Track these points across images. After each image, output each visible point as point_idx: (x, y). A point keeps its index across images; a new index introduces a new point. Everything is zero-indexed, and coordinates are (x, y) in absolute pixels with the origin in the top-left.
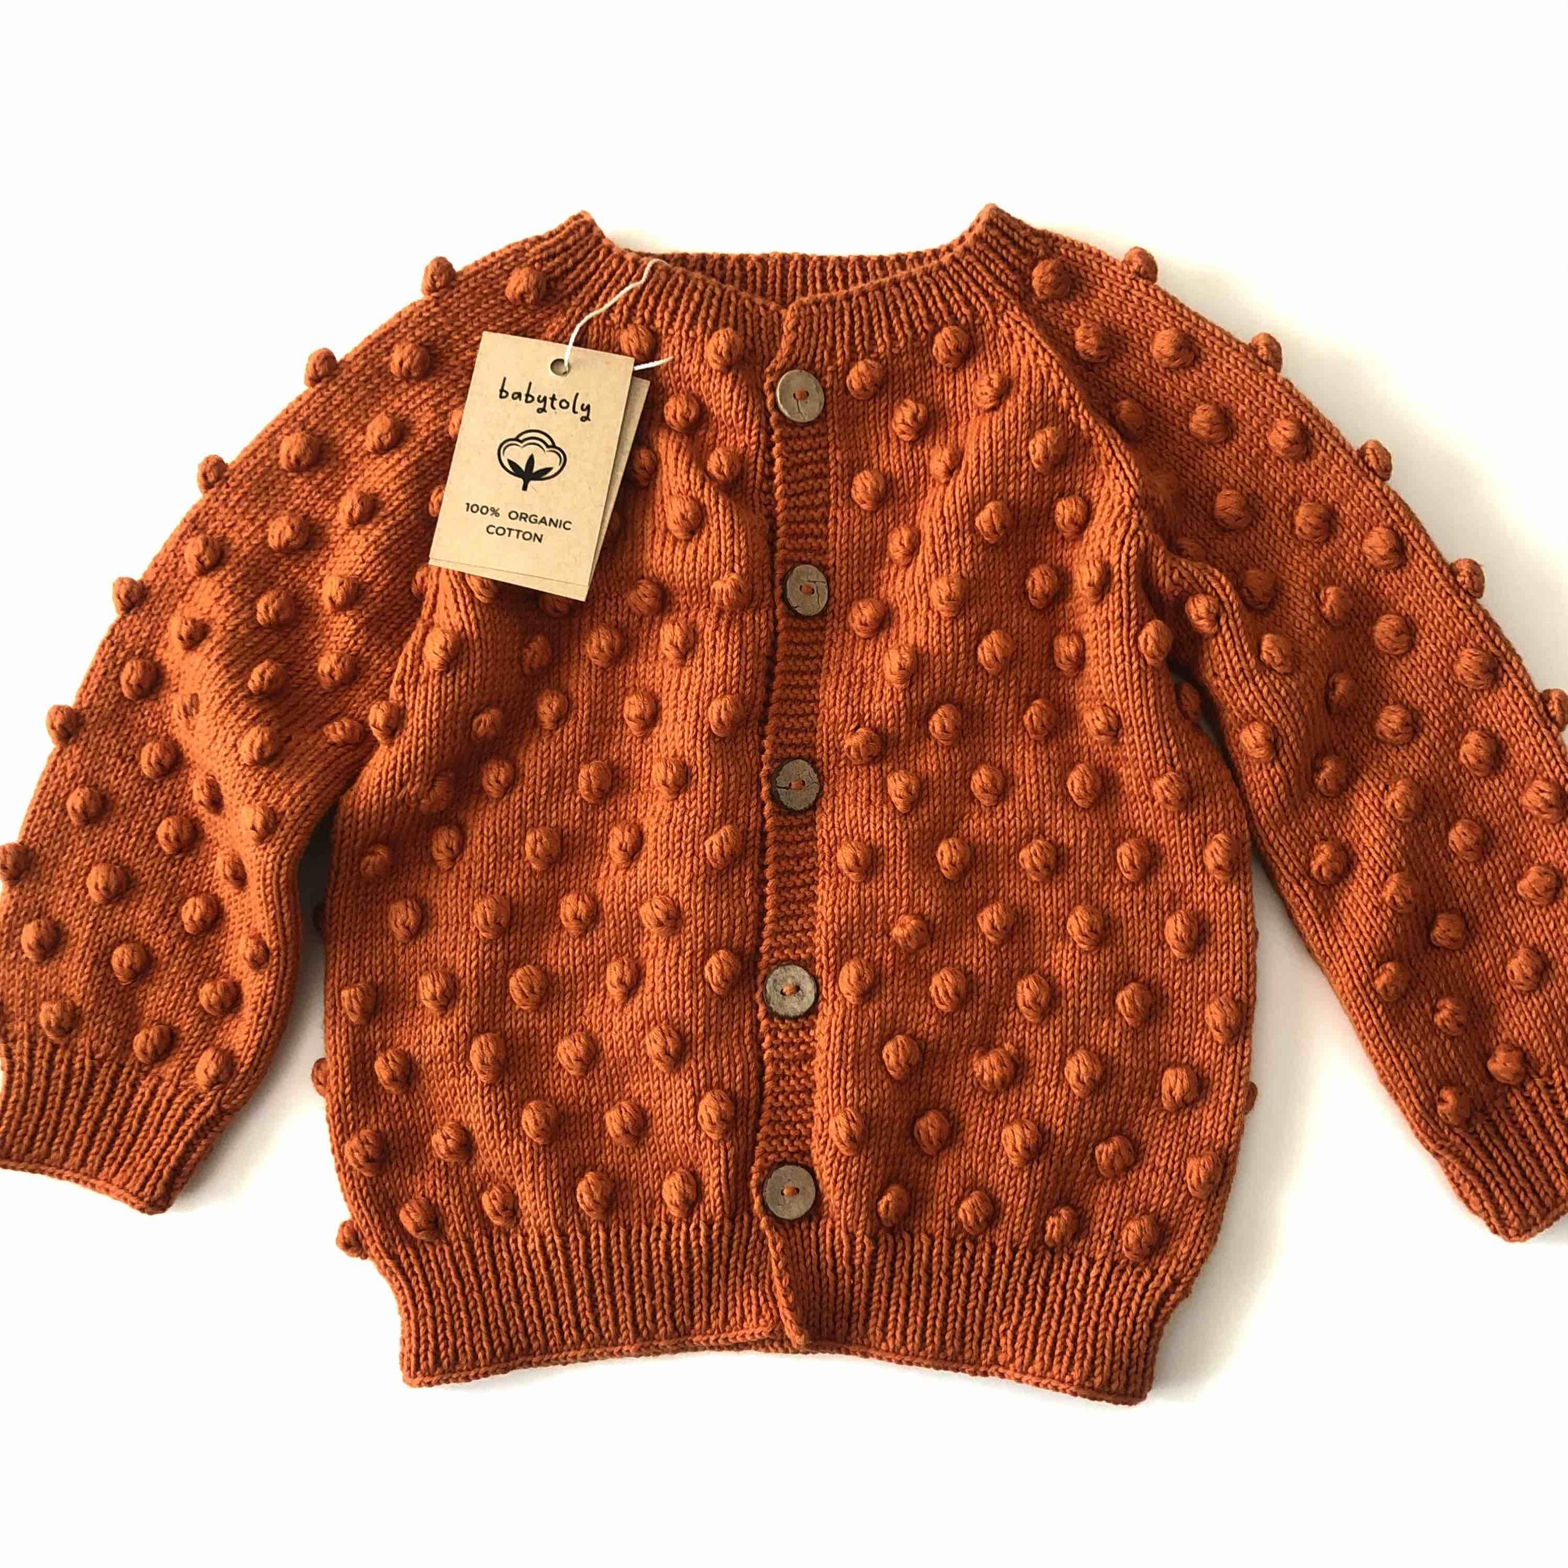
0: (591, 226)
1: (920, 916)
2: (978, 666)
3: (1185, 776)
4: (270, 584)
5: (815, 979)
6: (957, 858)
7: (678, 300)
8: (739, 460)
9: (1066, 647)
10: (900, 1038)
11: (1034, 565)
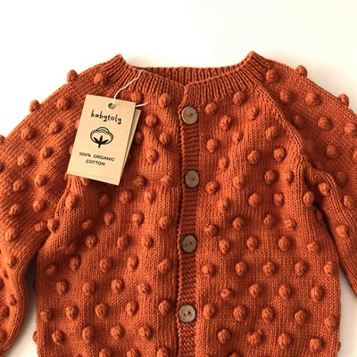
0: (121, 59)
1: (230, 289)
2: (249, 205)
3: (318, 243)
4: (18, 177)
5: (195, 309)
6: (242, 270)
7: (150, 84)
8: (170, 136)
9: (277, 198)
10: (224, 331)
11: (267, 170)
